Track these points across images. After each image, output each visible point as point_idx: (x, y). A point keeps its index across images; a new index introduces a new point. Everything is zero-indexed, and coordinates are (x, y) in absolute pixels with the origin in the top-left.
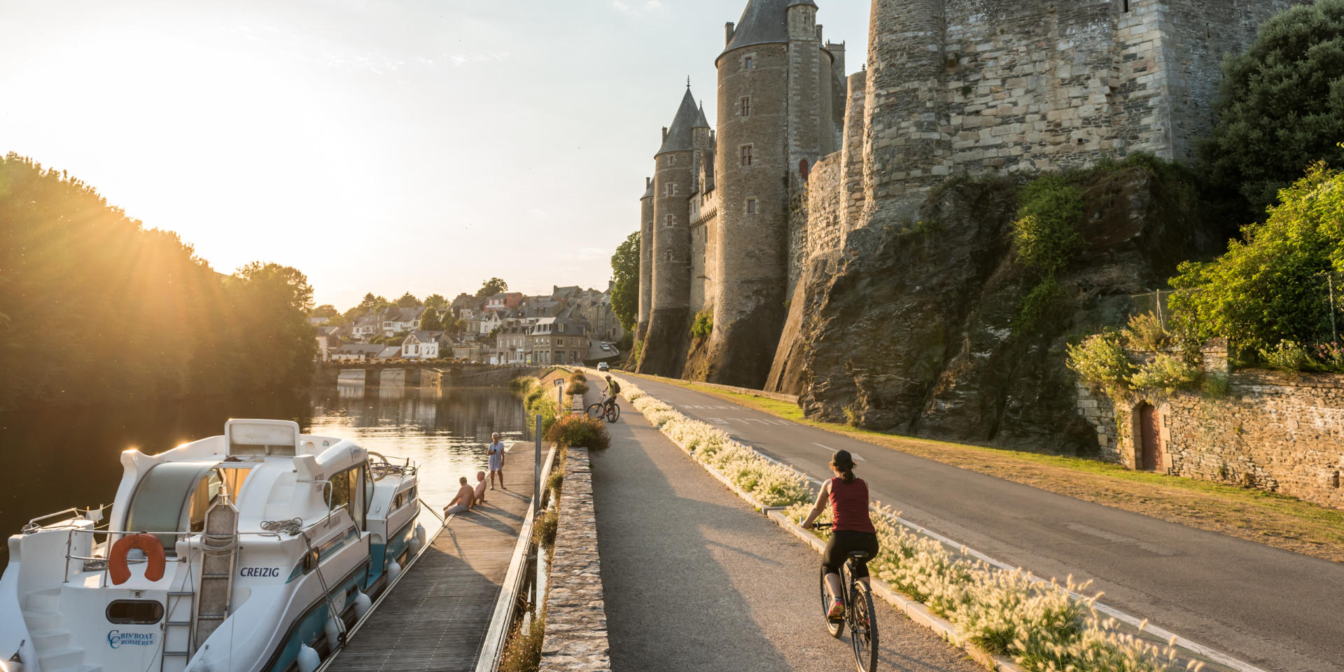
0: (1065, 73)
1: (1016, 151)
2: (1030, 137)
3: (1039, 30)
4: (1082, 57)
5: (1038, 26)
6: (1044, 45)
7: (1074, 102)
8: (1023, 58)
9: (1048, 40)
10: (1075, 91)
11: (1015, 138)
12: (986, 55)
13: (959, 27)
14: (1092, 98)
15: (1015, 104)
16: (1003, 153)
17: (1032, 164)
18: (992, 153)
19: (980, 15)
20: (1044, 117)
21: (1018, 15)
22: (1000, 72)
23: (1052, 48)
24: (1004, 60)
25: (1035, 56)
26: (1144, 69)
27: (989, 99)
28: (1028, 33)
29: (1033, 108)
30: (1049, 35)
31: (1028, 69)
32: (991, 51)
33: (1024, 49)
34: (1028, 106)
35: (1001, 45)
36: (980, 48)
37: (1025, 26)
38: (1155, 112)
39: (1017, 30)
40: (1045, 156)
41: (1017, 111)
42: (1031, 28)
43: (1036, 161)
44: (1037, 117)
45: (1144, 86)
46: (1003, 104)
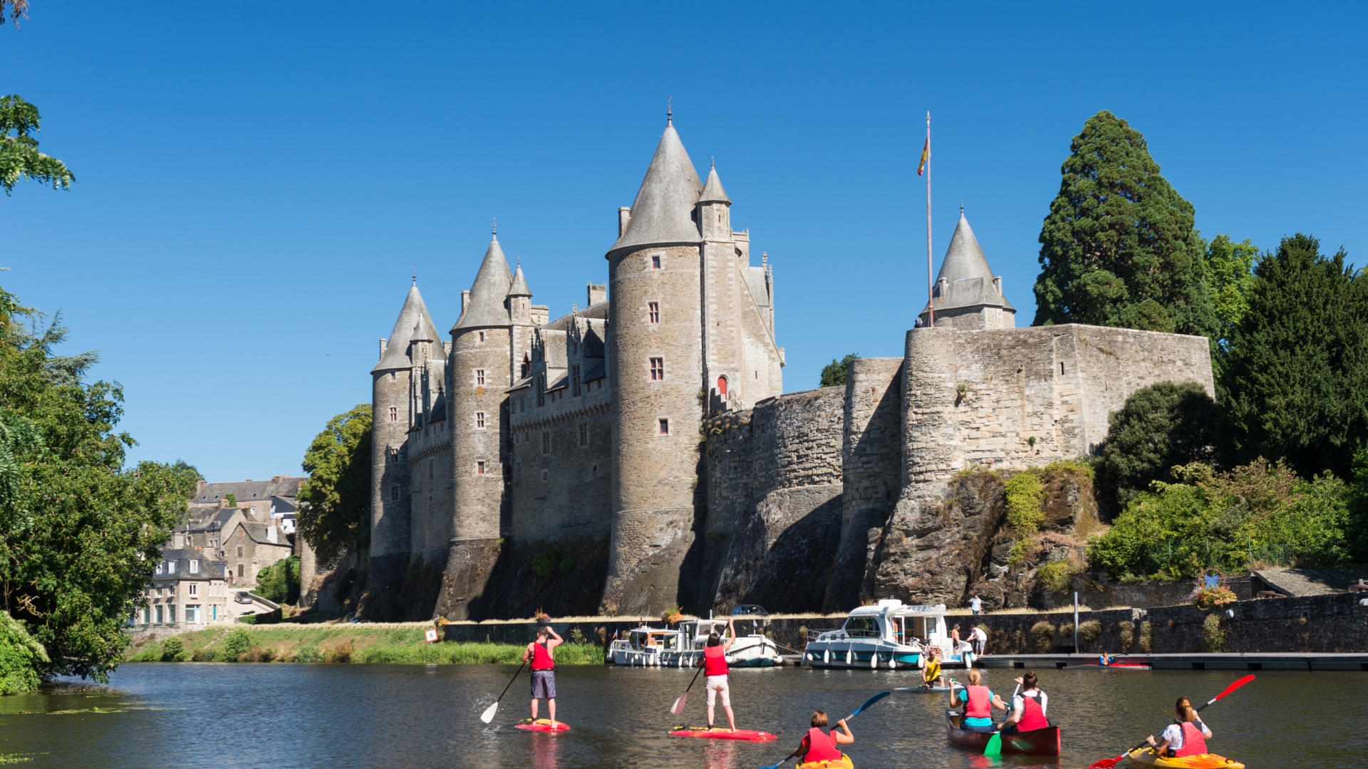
0: (1029, 409)
1: (1002, 454)
2: (1011, 447)
3: (1014, 380)
4: (1039, 401)
5: (1013, 377)
6: (1016, 389)
7: (1035, 427)
8: (1005, 397)
9: (1019, 387)
10: (1036, 420)
11: (1001, 447)
12: (982, 392)
13: (965, 372)
14: (1045, 425)
15: (1000, 425)
16: (995, 455)
17: (1011, 463)
18: (988, 454)
19: (978, 365)
20: (1017, 435)
21: (1001, 369)
22: (991, 404)
23: (1021, 393)
24: (994, 397)
25: (1012, 396)
26: (1072, 411)
27: (985, 420)
28: (1007, 381)
29: (1011, 429)
30: (1020, 384)
31: (1008, 403)
32: (985, 390)
33: (1006, 391)
34: (1009, 427)
35: (992, 386)
36: (979, 387)
37: (1005, 376)
38: (1078, 437)
39: (1001, 378)
40: (1019, 458)
41: (1003, 430)
42: (1009, 378)
43: (1013, 461)
44: (1014, 434)
45: (1072, 421)
46: (994, 426)
